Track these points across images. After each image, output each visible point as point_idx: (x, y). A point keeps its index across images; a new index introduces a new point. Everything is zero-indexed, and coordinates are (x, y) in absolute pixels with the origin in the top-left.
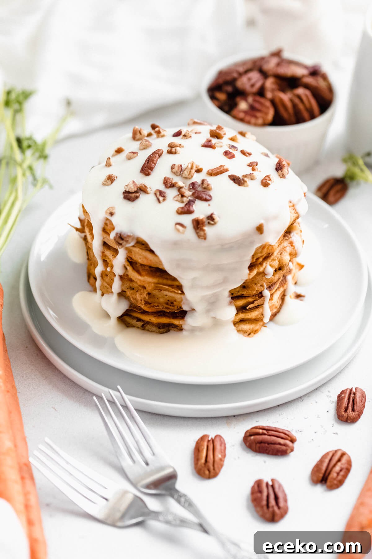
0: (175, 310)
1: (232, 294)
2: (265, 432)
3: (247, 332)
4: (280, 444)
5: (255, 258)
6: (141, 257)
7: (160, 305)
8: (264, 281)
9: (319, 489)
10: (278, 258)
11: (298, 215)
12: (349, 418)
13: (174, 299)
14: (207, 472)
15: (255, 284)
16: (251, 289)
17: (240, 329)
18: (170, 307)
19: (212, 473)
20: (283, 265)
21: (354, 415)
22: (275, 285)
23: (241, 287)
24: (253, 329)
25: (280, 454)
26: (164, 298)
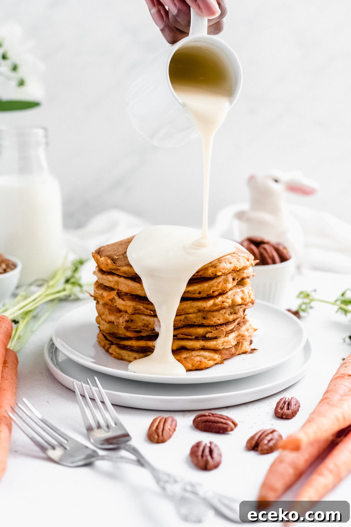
0: (150, 331)
1: (195, 322)
2: (211, 415)
4: (222, 423)
5: (212, 291)
6: (124, 286)
7: (138, 328)
8: (221, 317)
9: (252, 455)
10: (231, 297)
12: (284, 414)
13: (149, 322)
14: (156, 437)
15: (213, 317)
16: (210, 320)
17: (201, 354)
18: (146, 329)
19: (161, 438)
20: (236, 305)
21: (288, 412)
22: (231, 324)
23: (201, 318)
24: (212, 357)
25: (221, 432)
26: (141, 322)
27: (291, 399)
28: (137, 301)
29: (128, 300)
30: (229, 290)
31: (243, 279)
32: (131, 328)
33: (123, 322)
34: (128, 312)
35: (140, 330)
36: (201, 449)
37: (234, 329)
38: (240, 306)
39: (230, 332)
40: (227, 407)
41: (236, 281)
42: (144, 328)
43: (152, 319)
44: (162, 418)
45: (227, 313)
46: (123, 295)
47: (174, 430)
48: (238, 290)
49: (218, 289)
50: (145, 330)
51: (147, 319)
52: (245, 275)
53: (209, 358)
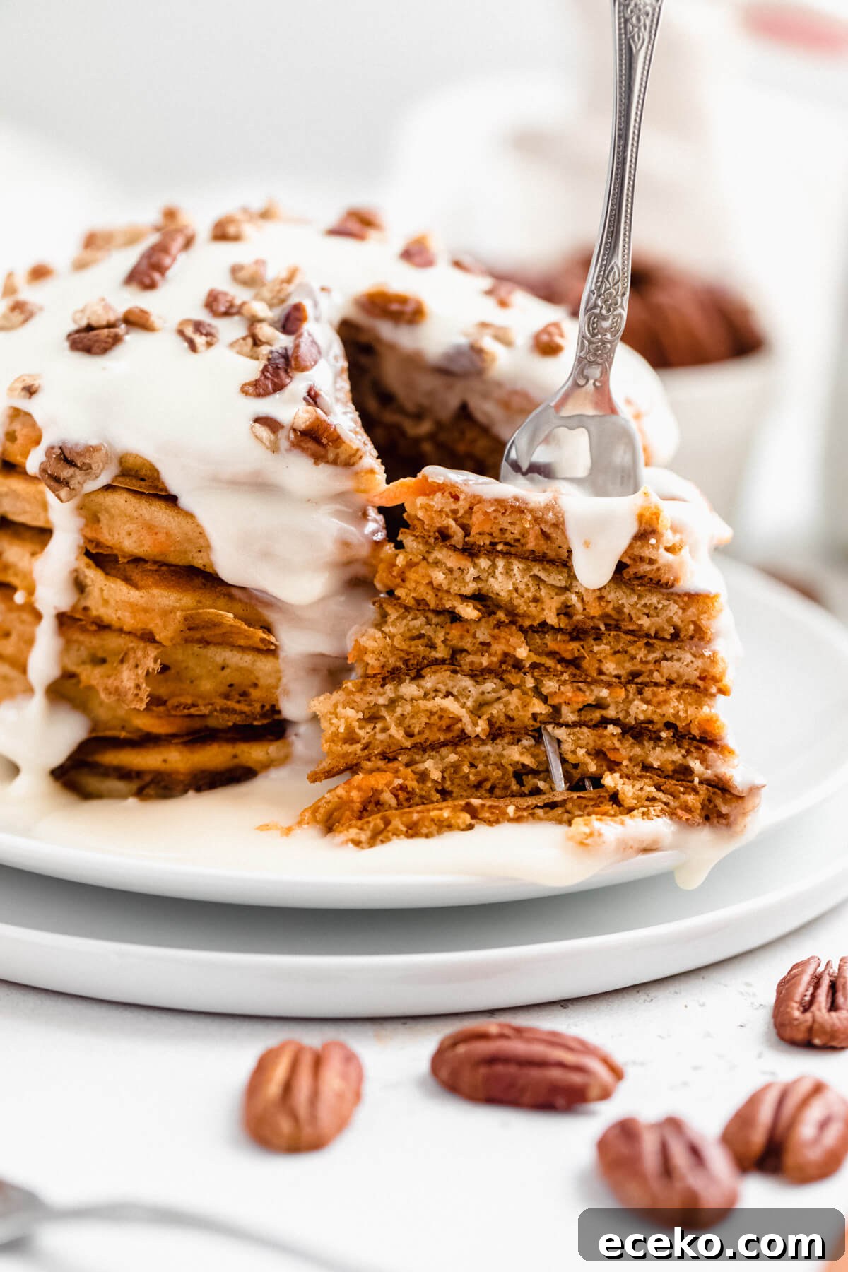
0: (256, 718)
2: (507, 1031)
4: (562, 1065)
6: (130, 527)
7: (200, 702)
12: (816, 1026)
13: (252, 677)
14: (286, 1125)
18: (237, 707)
19: (307, 1131)
21: (836, 1021)
25: (560, 1103)
26: (216, 677)
27: (840, 967)
29: (152, 585)
32: (175, 702)
33: (138, 686)
34: (157, 638)
42: (232, 704)
50: (233, 711)
51: (240, 664)
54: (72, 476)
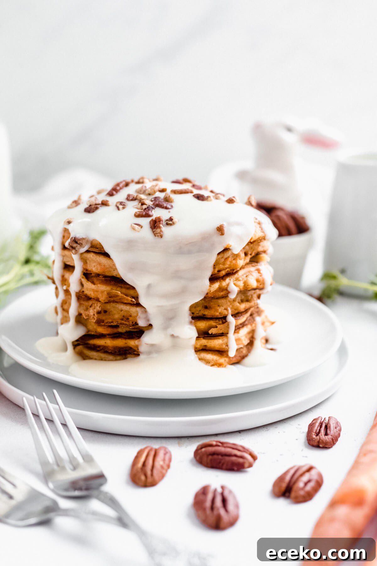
0: (130, 326)
1: (193, 313)
2: (220, 444)
3: (209, 363)
4: (236, 456)
5: (217, 270)
6: (94, 264)
7: (114, 321)
8: (229, 306)
9: (282, 502)
10: (243, 279)
11: (264, 235)
12: (321, 441)
13: (129, 313)
14: (143, 478)
15: (218, 306)
16: (213, 310)
17: (201, 357)
18: (125, 322)
19: (150, 480)
20: (249, 289)
21: (327, 439)
22: (242, 315)
23: (202, 307)
24: (216, 361)
25: (236, 468)
26: (119, 313)
27: (329, 420)
28: (113, 285)
29: (100, 283)
30: (240, 269)
31: (258, 254)
32: (106, 321)
33: (94, 315)
34: (100, 300)
35: (117, 324)
36: (210, 497)
37: (246, 322)
38: (253, 291)
39: (241, 326)
40: (240, 432)
41: (249, 257)
42: (123, 322)
43: (133, 310)
44: (151, 450)
45: (237, 301)
46: (92, 277)
47: (169, 466)
48: (252, 269)
49: (226, 267)
50: (124, 324)
51: (126, 309)
52: (260, 249)
53: (213, 361)
54: (76, 246)
